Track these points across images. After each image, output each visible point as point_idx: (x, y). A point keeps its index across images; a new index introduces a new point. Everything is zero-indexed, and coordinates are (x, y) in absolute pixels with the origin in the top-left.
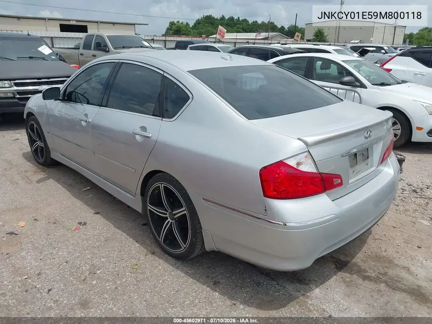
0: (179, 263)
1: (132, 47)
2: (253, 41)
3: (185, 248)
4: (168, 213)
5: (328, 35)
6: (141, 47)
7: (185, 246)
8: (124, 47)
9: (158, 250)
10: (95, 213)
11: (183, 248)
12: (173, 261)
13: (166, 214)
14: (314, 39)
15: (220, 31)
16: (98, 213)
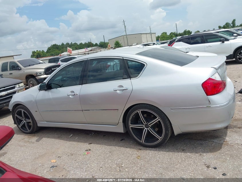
0: (158, 149)
1: (34, 65)
2: (88, 52)
3: (161, 139)
4: (144, 125)
5: (121, 43)
6: (39, 63)
7: (161, 138)
8: (29, 65)
9: (141, 148)
10: (89, 144)
11: (160, 139)
12: (153, 149)
13: (143, 126)
14: (115, 46)
15: (69, 50)
16: (91, 144)
